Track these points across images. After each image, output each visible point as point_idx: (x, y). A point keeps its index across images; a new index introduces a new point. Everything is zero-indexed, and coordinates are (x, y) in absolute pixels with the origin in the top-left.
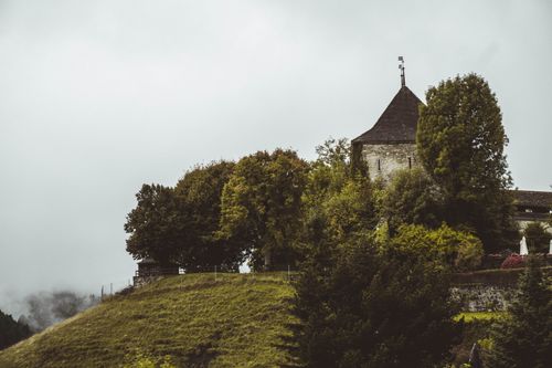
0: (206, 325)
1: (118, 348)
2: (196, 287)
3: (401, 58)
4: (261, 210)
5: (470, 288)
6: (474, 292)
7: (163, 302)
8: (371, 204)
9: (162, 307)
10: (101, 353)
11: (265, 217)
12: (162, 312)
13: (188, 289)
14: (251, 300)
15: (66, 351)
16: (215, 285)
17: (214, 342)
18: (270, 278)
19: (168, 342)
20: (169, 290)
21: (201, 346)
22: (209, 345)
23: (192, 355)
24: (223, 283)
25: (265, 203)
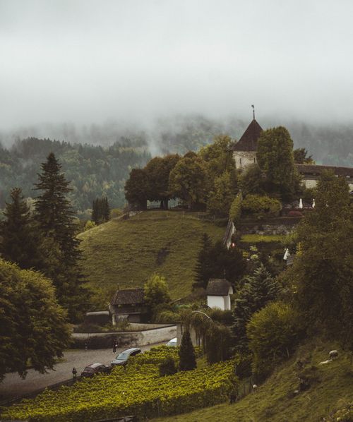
0: (164, 239)
1: (127, 248)
2: (158, 220)
3: (253, 106)
4: (187, 186)
5: (274, 225)
6: (275, 227)
7: (145, 226)
8: (236, 182)
9: (144, 229)
10: (120, 250)
11: (188, 190)
12: (145, 232)
13: (155, 220)
14: (183, 228)
15: (104, 247)
16: (167, 219)
17: (168, 247)
18: (190, 217)
19: (148, 246)
20: (146, 220)
21: (163, 249)
22: (166, 249)
23: (159, 253)
24: (171, 219)
25: (188, 183)
